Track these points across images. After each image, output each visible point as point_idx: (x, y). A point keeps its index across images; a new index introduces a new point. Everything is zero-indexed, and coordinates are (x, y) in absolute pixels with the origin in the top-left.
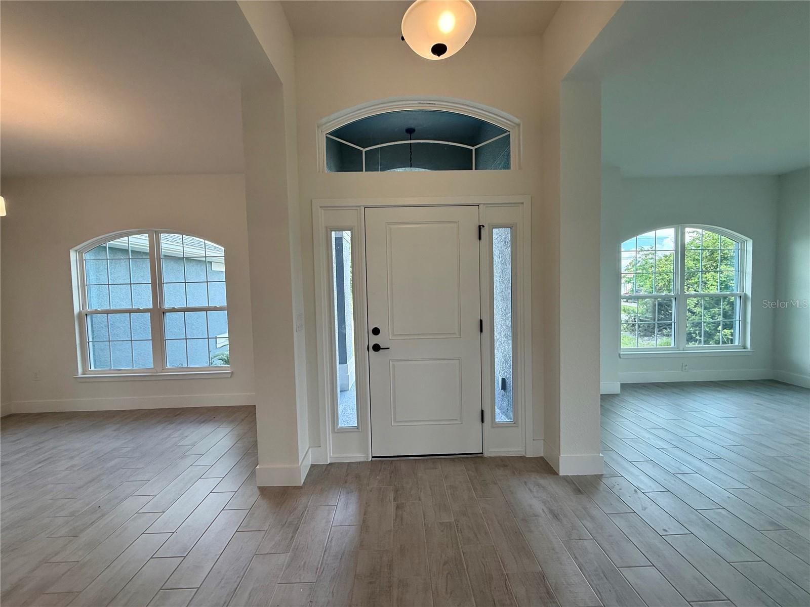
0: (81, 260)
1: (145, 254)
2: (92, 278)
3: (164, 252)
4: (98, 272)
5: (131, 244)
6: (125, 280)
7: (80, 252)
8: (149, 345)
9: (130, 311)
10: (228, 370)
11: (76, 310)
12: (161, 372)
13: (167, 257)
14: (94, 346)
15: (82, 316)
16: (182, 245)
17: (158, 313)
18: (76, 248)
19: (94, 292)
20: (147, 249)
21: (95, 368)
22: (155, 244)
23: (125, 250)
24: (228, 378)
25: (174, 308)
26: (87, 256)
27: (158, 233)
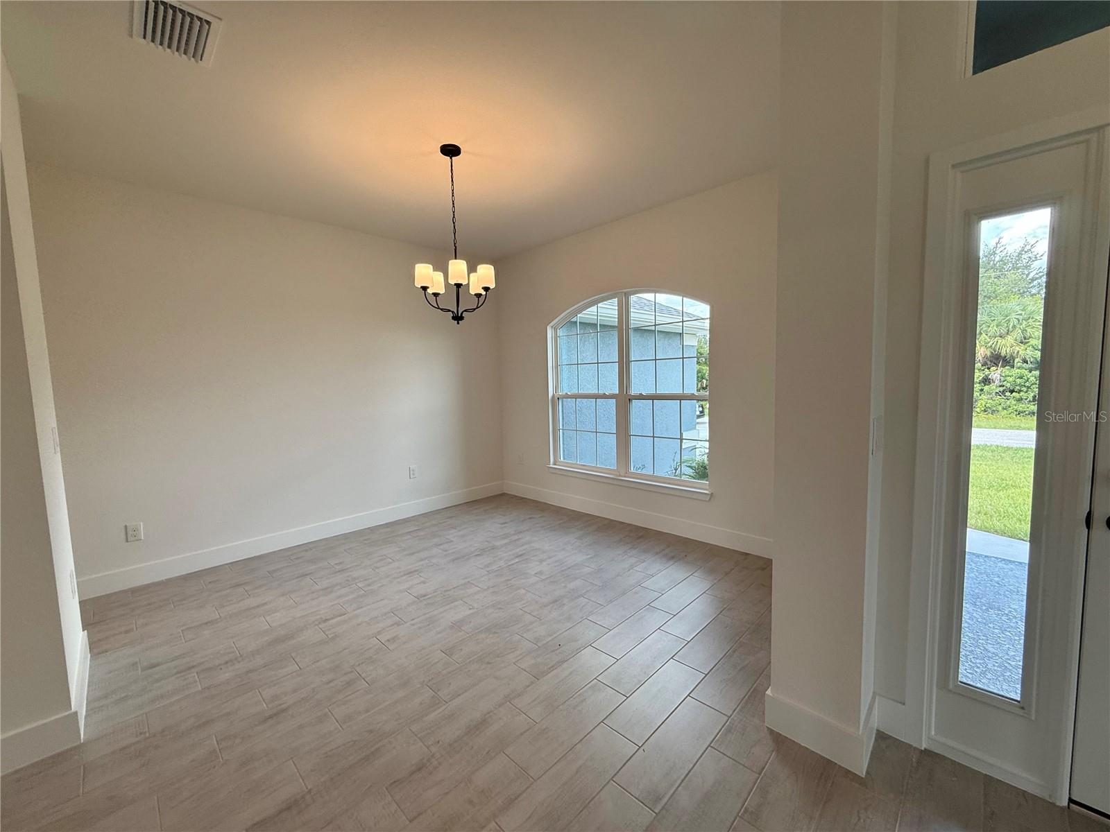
0: (556, 337)
1: (614, 327)
2: (564, 359)
3: (633, 323)
4: (570, 351)
5: (600, 316)
6: (592, 359)
7: (555, 329)
8: (612, 440)
9: (596, 397)
10: (706, 490)
11: (550, 395)
12: (625, 477)
13: (637, 330)
14: (563, 434)
15: (556, 400)
16: (654, 313)
17: (624, 400)
18: (551, 324)
19: (565, 373)
20: (615, 322)
21: (564, 459)
22: (624, 311)
23: (592, 324)
24: (706, 501)
25: (641, 394)
26: (560, 333)
27: (627, 295)
